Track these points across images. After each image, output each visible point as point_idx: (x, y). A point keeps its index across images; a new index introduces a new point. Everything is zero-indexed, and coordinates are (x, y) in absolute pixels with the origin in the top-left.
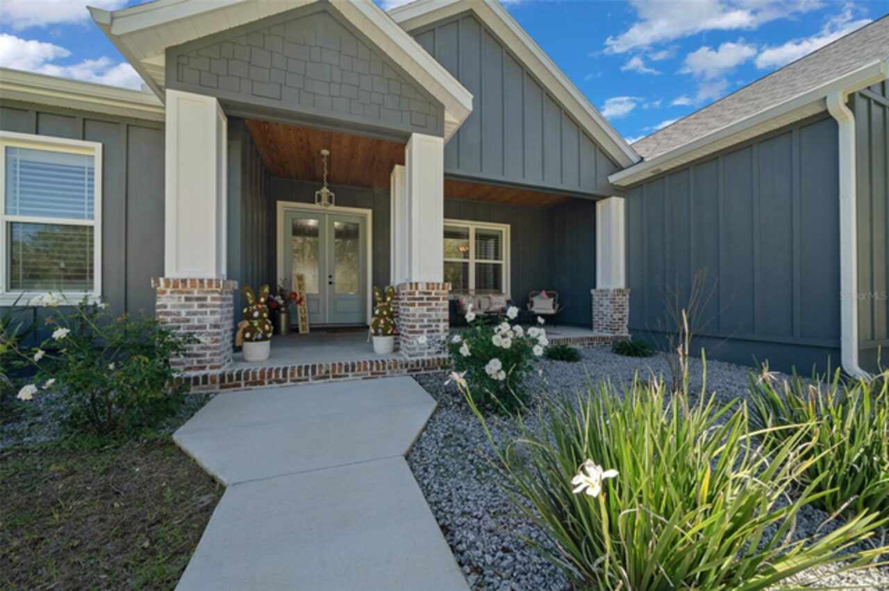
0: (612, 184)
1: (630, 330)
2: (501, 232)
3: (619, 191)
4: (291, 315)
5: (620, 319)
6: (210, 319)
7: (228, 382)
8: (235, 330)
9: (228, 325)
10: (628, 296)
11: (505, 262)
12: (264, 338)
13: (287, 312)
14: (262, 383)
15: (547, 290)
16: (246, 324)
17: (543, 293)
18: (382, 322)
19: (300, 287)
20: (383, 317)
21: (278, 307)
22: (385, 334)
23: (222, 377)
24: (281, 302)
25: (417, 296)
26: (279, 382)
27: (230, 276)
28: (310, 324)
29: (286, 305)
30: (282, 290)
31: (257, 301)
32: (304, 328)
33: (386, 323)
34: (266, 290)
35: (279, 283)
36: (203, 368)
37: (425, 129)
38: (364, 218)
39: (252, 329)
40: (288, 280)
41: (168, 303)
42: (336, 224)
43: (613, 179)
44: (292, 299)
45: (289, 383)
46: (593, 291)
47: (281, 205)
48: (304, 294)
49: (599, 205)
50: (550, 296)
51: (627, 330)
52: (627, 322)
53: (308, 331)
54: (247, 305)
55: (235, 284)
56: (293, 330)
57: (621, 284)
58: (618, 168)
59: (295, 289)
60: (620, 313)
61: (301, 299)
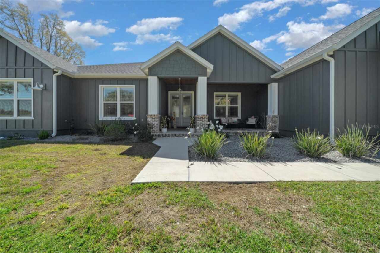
0: (272, 78)
1: (279, 130)
2: (238, 95)
3: (275, 80)
4: (172, 123)
5: (275, 126)
6: (156, 123)
7: (159, 136)
8: (160, 125)
9: (159, 124)
10: (278, 118)
11: (239, 106)
12: (166, 128)
13: (171, 122)
14: (165, 137)
15: (254, 116)
16: (162, 124)
17: (253, 117)
18: (192, 124)
19: (174, 115)
20: (192, 123)
21: (169, 121)
22: (192, 128)
23: (158, 135)
24: (169, 120)
25: (199, 118)
26: (169, 137)
27: (159, 114)
28: (177, 126)
29: (171, 120)
30: (170, 116)
31: (164, 119)
32: (175, 127)
33: (193, 125)
34: (166, 117)
35: (169, 114)
36: (155, 133)
37: (202, 75)
38: (192, 94)
39: (163, 125)
40: (171, 113)
41: (149, 119)
42: (184, 96)
43: (272, 76)
44: (172, 119)
45: (170, 137)
46: (267, 116)
47: (170, 92)
48: (175, 117)
49: (269, 86)
50: (255, 118)
51: (278, 130)
52: (278, 127)
53: (176, 128)
54: (162, 120)
55: (160, 115)
56: (172, 127)
57: (276, 113)
58: (275, 72)
59: (173, 116)
60: (275, 124)
61: (174, 119)
